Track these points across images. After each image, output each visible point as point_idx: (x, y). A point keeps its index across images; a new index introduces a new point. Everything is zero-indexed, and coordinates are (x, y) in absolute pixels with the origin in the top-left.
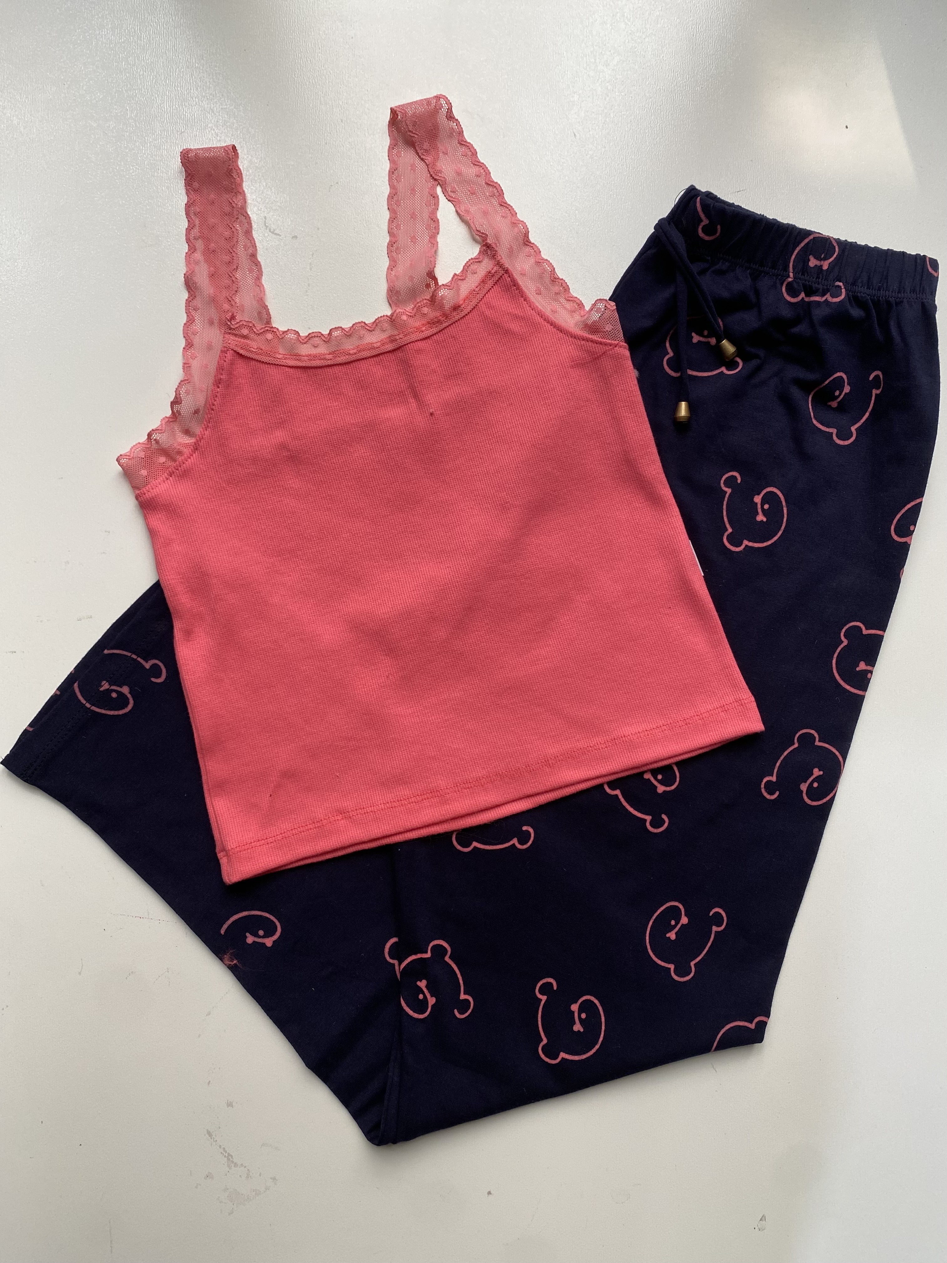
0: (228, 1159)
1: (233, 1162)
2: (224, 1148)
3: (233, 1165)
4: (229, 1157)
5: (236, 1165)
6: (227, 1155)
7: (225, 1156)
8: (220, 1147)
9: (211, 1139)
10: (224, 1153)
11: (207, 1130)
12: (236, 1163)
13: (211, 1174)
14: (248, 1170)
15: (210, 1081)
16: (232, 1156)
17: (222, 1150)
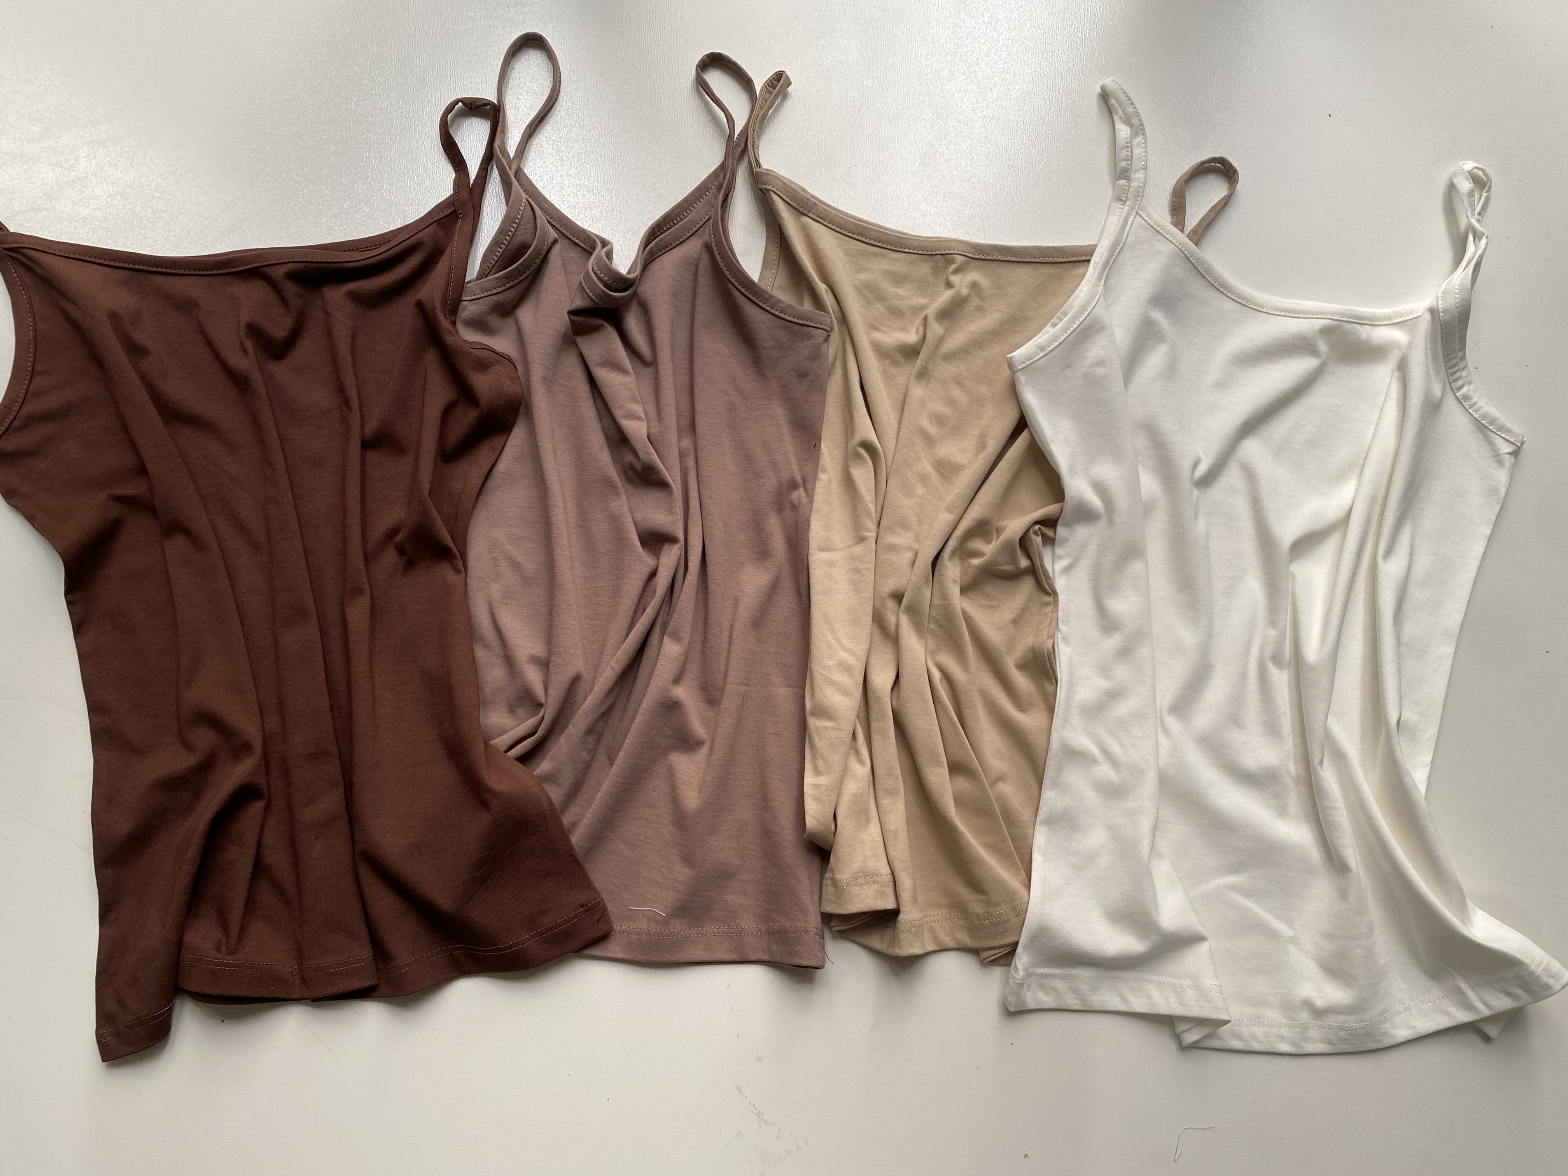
0: (759, 1117)
1: (763, 1120)
2: (754, 1106)
3: (763, 1123)
4: (759, 1114)
5: (766, 1123)
6: (757, 1112)
7: (755, 1114)
8: (750, 1104)
9: (741, 1095)
10: (755, 1111)
11: (737, 1086)
12: (766, 1121)
13: (741, 1132)
14: (779, 1128)
15: (738, 1035)
16: (762, 1115)
17: (752, 1107)
